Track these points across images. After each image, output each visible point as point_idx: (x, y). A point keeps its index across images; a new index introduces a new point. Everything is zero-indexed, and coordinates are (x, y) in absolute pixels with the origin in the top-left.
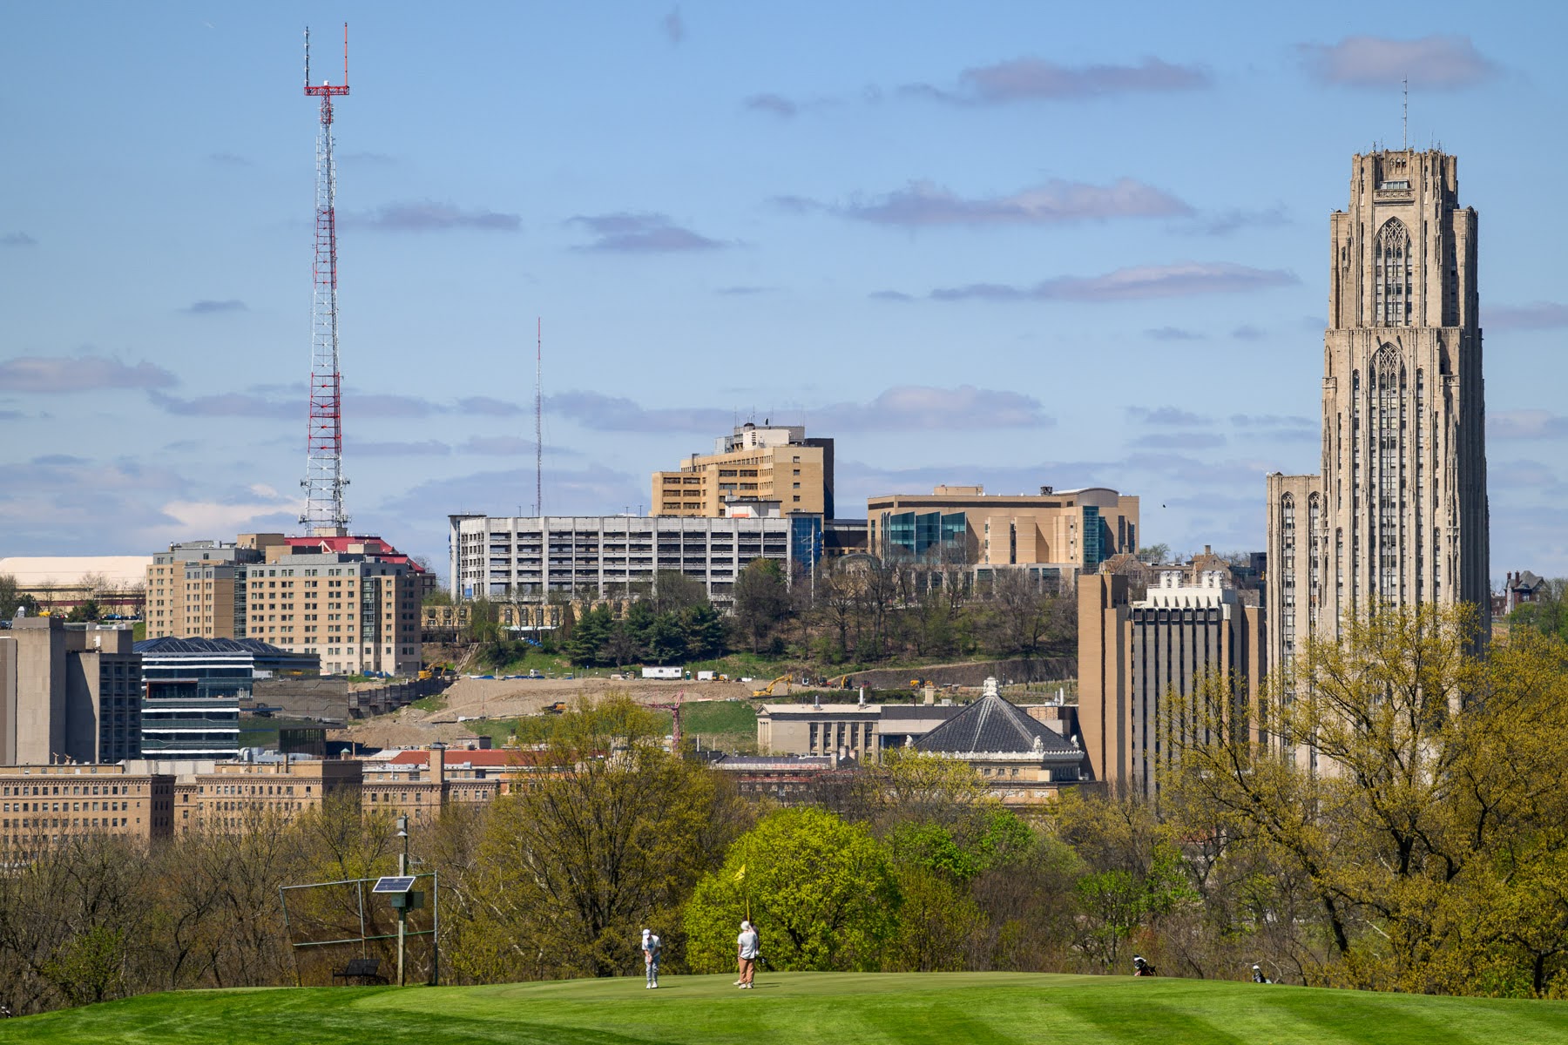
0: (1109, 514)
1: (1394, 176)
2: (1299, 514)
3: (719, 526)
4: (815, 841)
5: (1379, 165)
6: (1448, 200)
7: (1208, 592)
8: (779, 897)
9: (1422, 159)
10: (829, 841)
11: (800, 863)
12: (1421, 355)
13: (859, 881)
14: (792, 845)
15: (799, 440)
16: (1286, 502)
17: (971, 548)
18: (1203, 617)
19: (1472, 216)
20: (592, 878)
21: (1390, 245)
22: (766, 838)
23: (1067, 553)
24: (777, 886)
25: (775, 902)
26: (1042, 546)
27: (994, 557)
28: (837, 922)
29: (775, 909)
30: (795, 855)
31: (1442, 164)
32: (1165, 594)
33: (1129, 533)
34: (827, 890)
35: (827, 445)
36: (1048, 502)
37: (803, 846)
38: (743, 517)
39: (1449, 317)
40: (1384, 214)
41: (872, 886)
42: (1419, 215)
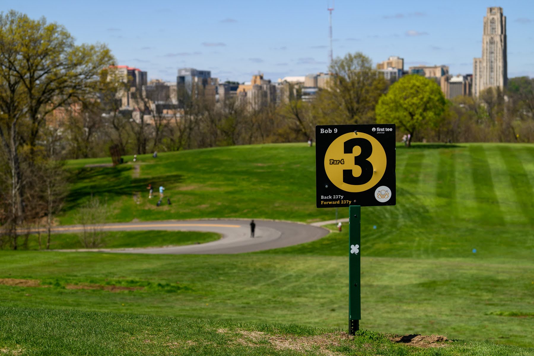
0: (445, 69)
1: (493, 11)
2: (478, 64)
3: (387, 71)
4: (418, 84)
5: (491, 10)
6: (502, 15)
7: (461, 79)
8: (406, 102)
9: (498, 8)
10: (422, 84)
11: (413, 91)
12: (497, 39)
13: (432, 97)
14: (410, 85)
15: (399, 58)
16: (476, 62)
17: (424, 74)
18: (460, 83)
19: (505, 18)
20: (351, 102)
21: (493, 22)
22: (402, 83)
23: (438, 74)
24: (405, 99)
25: (405, 104)
26: (435, 74)
27: (427, 75)
28: (425, 110)
29: (405, 106)
30: (411, 88)
31: (501, 9)
32: (454, 79)
33: (447, 72)
34: (422, 99)
35: (403, 60)
36: (435, 67)
37: (414, 85)
38: (390, 69)
39: (502, 33)
40: (491, 17)
41: (436, 98)
42: (497, 17)
